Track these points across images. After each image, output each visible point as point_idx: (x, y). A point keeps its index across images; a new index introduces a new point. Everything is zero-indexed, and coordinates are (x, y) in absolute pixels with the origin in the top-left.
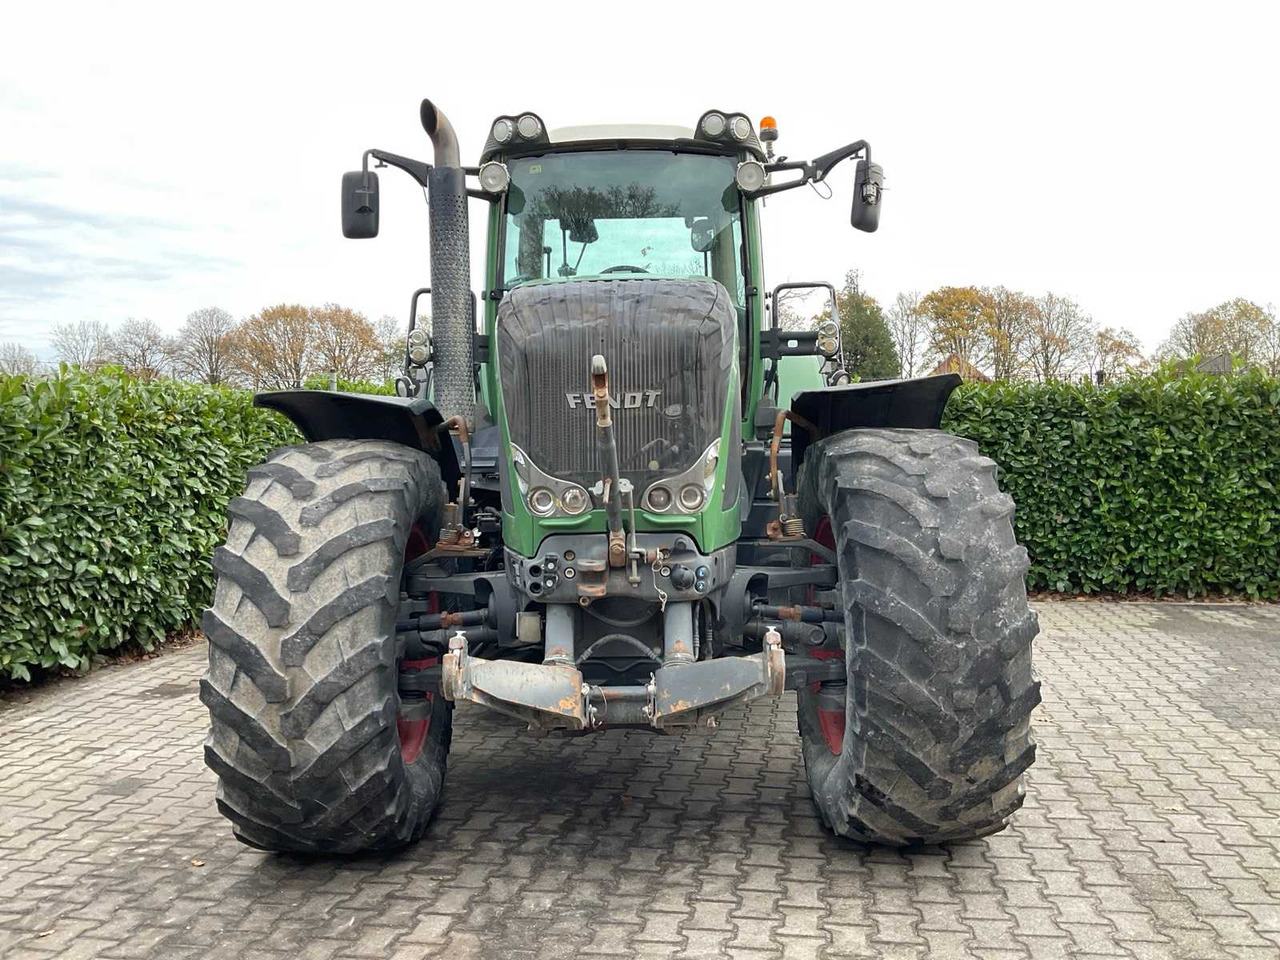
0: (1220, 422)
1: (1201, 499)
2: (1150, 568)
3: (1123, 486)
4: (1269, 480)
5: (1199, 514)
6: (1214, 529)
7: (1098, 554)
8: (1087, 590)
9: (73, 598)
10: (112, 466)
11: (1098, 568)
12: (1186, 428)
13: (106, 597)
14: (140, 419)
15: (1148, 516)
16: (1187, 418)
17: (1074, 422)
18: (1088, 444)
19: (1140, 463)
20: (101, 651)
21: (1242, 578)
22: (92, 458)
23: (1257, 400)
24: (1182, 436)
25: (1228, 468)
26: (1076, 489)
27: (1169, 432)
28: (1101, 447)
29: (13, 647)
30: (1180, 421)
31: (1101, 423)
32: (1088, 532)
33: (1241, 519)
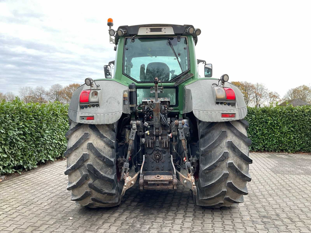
0: (283, 116)
1: (279, 132)
2: (268, 146)
3: (262, 129)
4: (293, 128)
5: (278, 135)
6: (282, 138)
7: (257, 143)
8: (255, 150)
9: (52, 147)
10: (60, 121)
11: (257, 146)
12: (276, 117)
13: (58, 147)
14: (64, 112)
15: (268, 135)
16: (276, 115)
17: (252, 115)
18: (255, 120)
19: (266, 124)
20: (56, 158)
21: (288, 148)
22: (56, 120)
23: (290, 111)
24: (275, 119)
25: (284, 125)
26: (253, 129)
27: (272, 118)
28: (258, 120)
29: (42, 156)
30: (274, 115)
31: (258, 116)
32: (255, 138)
33: (287, 136)
